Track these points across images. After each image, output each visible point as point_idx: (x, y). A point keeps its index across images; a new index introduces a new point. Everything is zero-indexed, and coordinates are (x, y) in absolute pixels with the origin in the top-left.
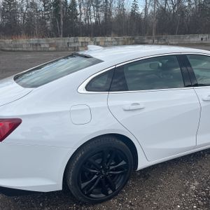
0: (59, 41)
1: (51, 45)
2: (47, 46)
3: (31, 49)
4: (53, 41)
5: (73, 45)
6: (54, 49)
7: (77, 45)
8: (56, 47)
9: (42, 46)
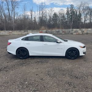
0: (66, 31)
1: (63, 32)
2: (62, 32)
3: (56, 33)
4: (64, 31)
5: (71, 32)
6: (64, 33)
7: (72, 32)
8: (65, 33)
9: (60, 32)
